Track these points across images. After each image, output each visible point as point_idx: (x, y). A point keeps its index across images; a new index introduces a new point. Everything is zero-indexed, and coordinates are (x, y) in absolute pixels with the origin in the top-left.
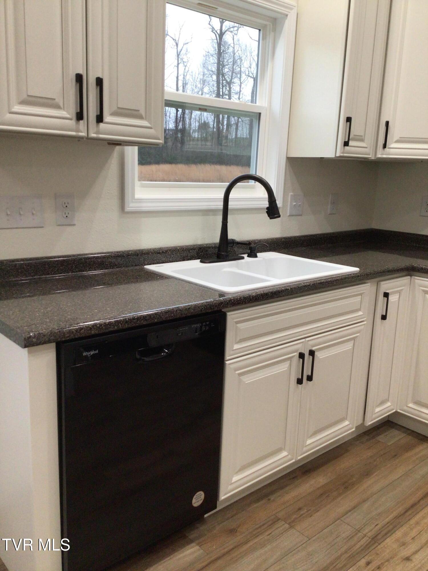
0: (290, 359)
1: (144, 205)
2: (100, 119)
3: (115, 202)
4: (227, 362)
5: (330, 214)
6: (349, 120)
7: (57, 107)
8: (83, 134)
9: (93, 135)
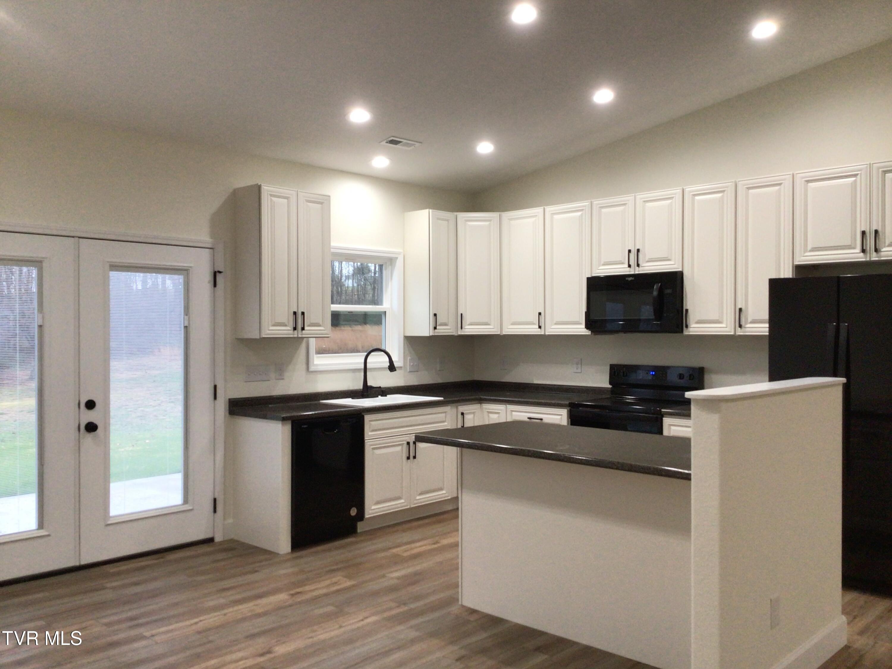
0: (402, 445)
1: (319, 367)
2: (303, 329)
3: (304, 366)
4: (366, 441)
5: (439, 370)
6: (435, 315)
7: (286, 326)
8: (296, 336)
9: (300, 336)
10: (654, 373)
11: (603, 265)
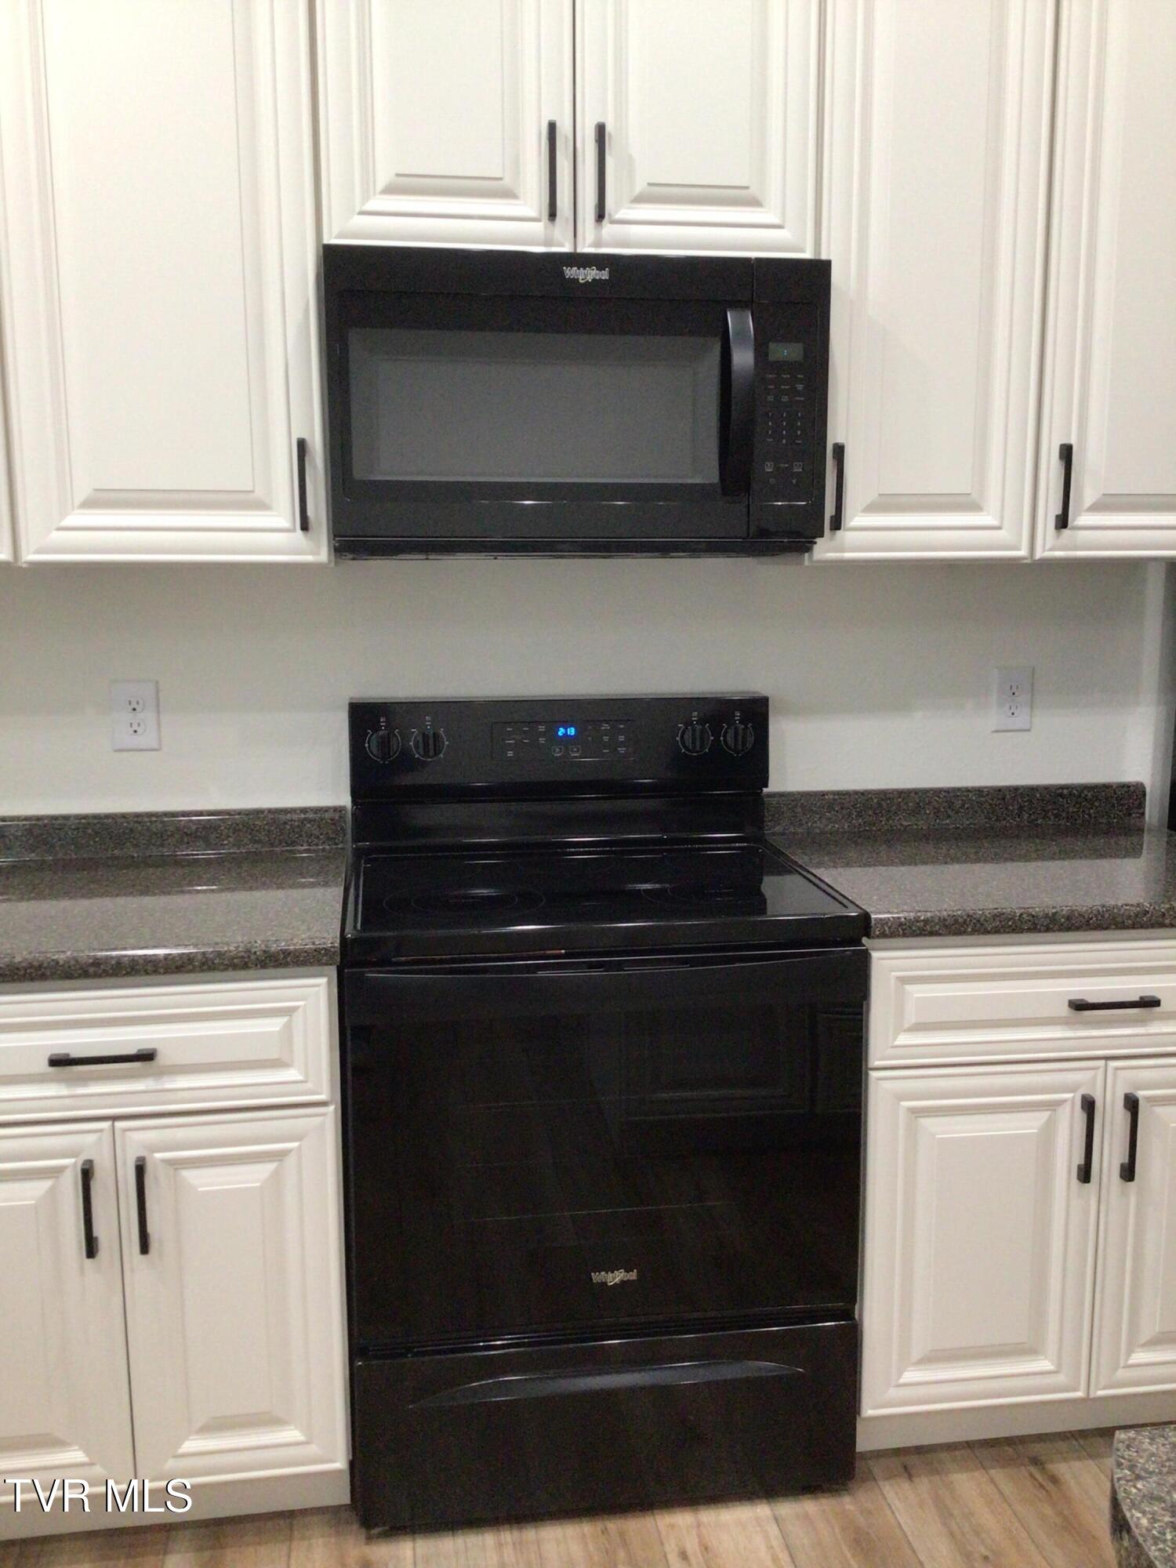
10: (572, 731)
11: (390, 190)
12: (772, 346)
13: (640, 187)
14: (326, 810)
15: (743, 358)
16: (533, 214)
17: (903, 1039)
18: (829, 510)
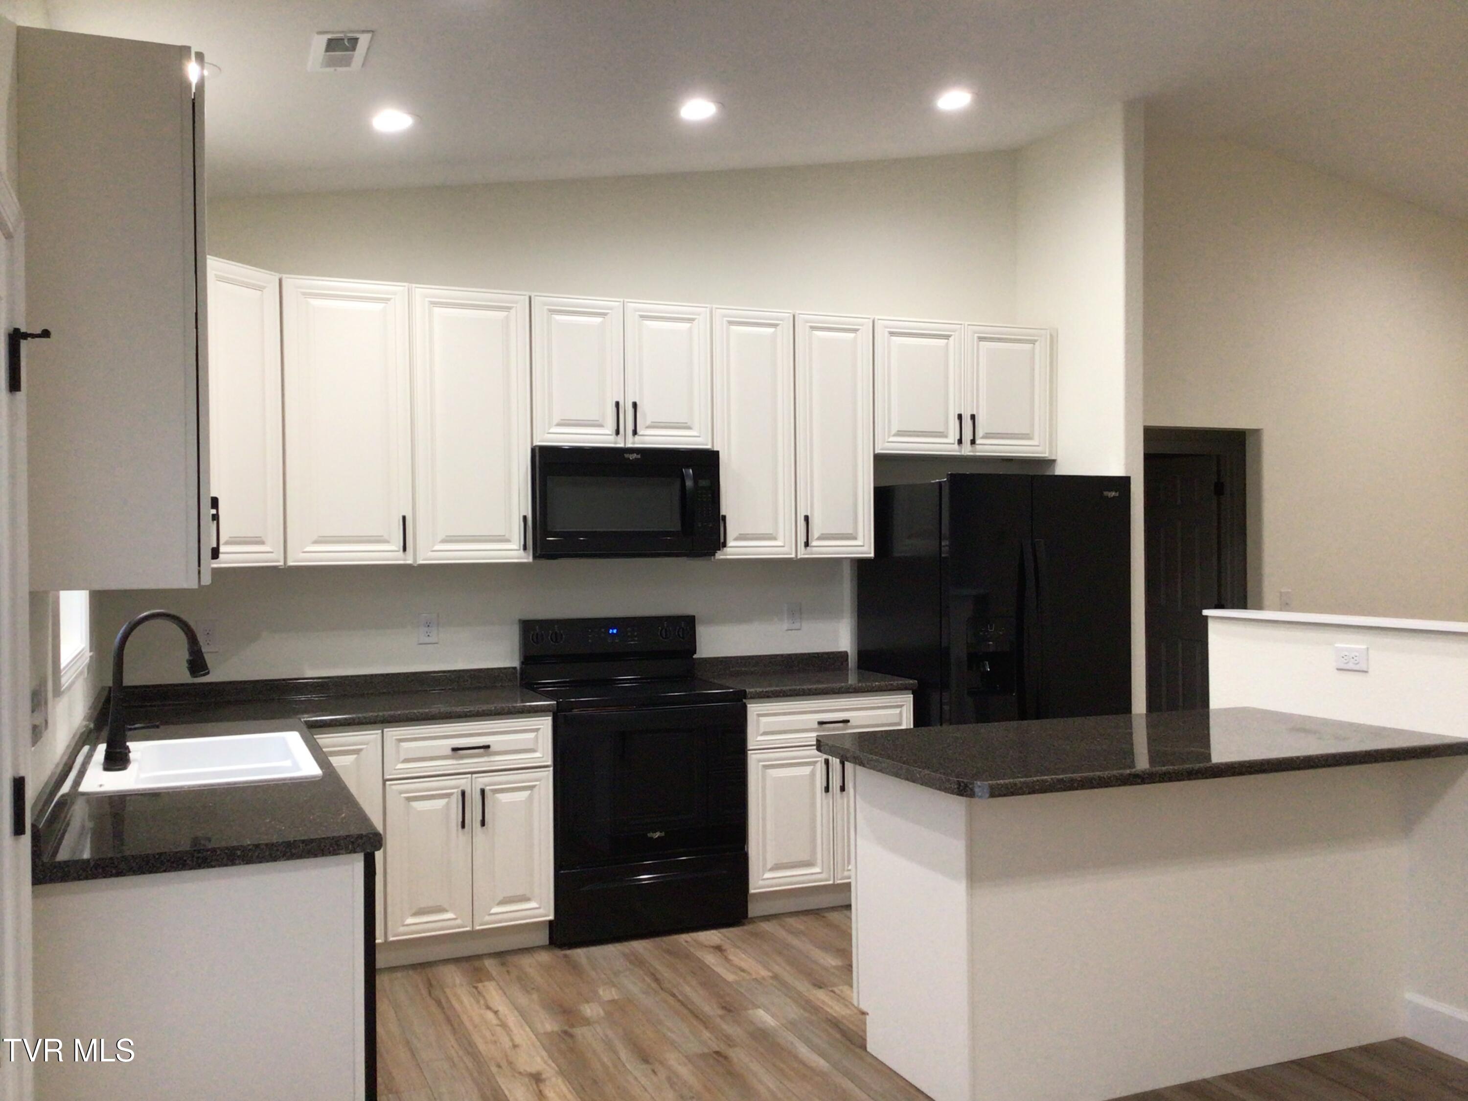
10: (615, 631)
11: (558, 425)
12: (700, 481)
13: (648, 423)
14: (509, 668)
15: (689, 483)
16: (610, 433)
17: (759, 738)
18: (722, 540)
